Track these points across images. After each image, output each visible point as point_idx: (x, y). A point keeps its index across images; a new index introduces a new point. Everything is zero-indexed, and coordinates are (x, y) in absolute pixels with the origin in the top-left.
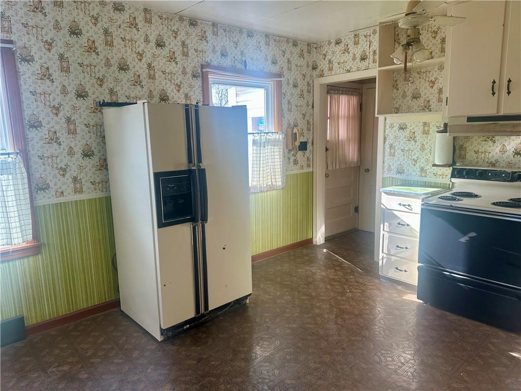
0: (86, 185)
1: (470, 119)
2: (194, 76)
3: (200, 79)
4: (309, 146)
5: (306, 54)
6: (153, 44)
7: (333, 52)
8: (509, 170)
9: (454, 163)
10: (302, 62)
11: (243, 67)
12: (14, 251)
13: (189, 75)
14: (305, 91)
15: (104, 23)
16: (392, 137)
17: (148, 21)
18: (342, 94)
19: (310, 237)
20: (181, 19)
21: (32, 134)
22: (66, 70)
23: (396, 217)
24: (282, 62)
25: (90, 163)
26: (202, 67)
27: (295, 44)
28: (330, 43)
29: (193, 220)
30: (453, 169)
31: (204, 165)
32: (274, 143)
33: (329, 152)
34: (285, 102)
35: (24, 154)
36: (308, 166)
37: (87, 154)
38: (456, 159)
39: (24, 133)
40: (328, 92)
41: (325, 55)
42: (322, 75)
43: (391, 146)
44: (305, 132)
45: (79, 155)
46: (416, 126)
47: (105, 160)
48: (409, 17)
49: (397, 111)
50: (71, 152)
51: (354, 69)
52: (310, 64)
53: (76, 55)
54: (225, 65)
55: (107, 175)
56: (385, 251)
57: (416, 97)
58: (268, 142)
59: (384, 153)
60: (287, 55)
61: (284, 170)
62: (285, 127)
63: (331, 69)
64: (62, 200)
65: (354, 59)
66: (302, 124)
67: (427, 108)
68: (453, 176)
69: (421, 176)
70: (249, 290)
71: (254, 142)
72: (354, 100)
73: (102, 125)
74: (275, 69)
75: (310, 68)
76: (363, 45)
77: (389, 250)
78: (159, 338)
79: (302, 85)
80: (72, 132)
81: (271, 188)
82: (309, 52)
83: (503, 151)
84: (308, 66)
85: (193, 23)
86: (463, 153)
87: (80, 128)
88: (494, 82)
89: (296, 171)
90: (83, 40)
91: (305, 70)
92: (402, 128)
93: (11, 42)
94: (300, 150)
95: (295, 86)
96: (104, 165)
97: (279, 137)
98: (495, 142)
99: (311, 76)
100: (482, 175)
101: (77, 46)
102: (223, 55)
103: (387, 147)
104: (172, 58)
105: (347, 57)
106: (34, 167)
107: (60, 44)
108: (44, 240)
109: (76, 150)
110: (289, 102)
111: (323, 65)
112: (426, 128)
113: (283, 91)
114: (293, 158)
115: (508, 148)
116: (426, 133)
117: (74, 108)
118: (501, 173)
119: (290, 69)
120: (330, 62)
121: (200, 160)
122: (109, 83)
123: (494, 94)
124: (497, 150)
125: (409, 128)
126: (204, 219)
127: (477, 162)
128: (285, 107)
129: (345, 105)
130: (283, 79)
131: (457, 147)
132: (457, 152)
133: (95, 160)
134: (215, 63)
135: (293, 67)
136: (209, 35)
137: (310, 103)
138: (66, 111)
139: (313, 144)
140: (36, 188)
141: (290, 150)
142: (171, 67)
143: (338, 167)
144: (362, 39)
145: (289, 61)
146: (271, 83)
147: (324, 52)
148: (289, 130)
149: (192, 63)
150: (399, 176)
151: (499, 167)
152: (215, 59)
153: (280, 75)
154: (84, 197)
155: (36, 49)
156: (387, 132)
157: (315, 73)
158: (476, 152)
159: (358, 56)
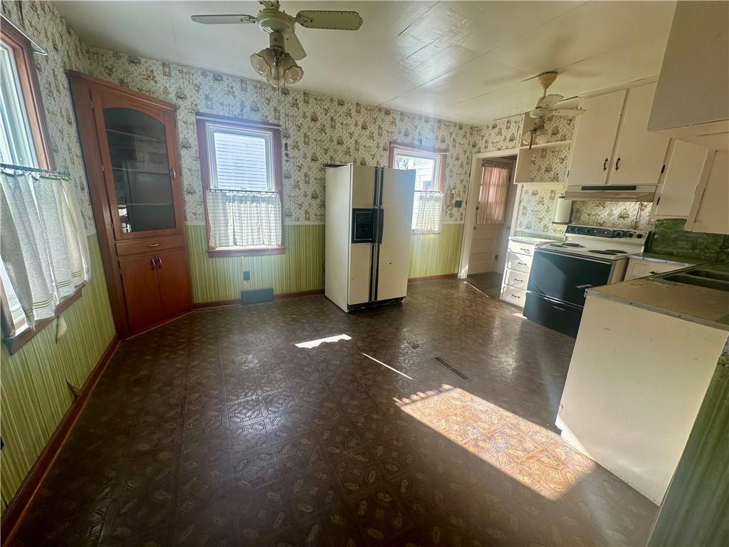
0: (312, 216)
1: (584, 188)
2: (384, 149)
3: (388, 152)
4: (463, 204)
5: (468, 135)
6: (360, 127)
7: (490, 135)
8: (612, 229)
9: (570, 222)
10: (464, 141)
11: (419, 144)
12: (272, 250)
13: (381, 149)
14: (465, 163)
15: (331, 113)
16: (526, 201)
17: (358, 112)
18: (495, 167)
19: (456, 272)
20: (380, 110)
21: (285, 182)
22: (307, 143)
23: (517, 258)
24: (449, 141)
25: (315, 202)
26: (391, 143)
27: (460, 128)
28: (488, 127)
29: (373, 242)
30: (568, 227)
31: (383, 206)
32: (437, 199)
33: (479, 210)
34: (448, 170)
35: (281, 193)
36: (461, 219)
37: (314, 197)
38: (573, 218)
39: (281, 180)
40: (483, 165)
41: (483, 137)
42: (479, 152)
43: (524, 207)
44: (462, 193)
45: (309, 197)
46: (546, 193)
47: (324, 202)
48: (538, 110)
49: (532, 180)
50: (305, 195)
51: (504, 148)
52: (471, 143)
53: (313, 135)
54: (406, 142)
55: (324, 211)
56: (506, 283)
57: (548, 170)
58: (431, 198)
59: (518, 212)
60: (454, 136)
61: (442, 220)
62: (446, 188)
63: (486, 147)
64: (298, 223)
65: (505, 140)
66: (459, 187)
67: (555, 179)
68: (567, 231)
69: (544, 231)
70: (404, 294)
71: (421, 198)
72: (505, 172)
73: (324, 179)
74: (443, 146)
75: (471, 146)
76: (513, 129)
77: (509, 282)
78: (346, 310)
79: (463, 158)
80: (307, 182)
81: (430, 232)
82: (471, 134)
83: (610, 215)
84: (469, 144)
85: (387, 112)
86: (578, 215)
87: (312, 180)
88: (607, 160)
89: (451, 222)
90: (318, 125)
91: (466, 147)
92: (534, 194)
93: (278, 125)
94: (455, 206)
95: (457, 159)
96: (323, 205)
97: (441, 195)
98: (605, 207)
99: (471, 152)
100: (590, 232)
101: (314, 128)
102: (406, 135)
103: (521, 208)
104: (371, 137)
105: (499, 138)
106: (285, 201)
107: (305, 126)
108: (287, 246)
109: (308, 193)
110: (451, 171)
111: (481, 144)
112: (553, 195)
113: (448, 162)
114: (449, 212)
115: (614, 212)
116: (552, 198)
117: (309, 167)
118: (605, 230)
119: (454, 146)
120: (486, 142)
121: (381, 204)
122: (331, 153)
123: (605, 169)
124: (606, 214)
125: (540, 195)
126: (380, 242)
127: (589, 222)
128: (447, 174)
129: (496, 175)
130: (448, 153)
131: (575, 210)
132: (574, 214)
133: (319, 200)
134: (400, 141)
135: (457, 144)
136: (398, 122)
137: (468, 172)
138: (305, 169)
139: (466, 203)
140: (285, 214)
141: (448, 206)
142: (371, 143)
143: (484, 223)
144: (513, 124)
145: (454, 140)
146: (438, 157)
147: (483, 134)
148: (449, 192)
149: (384, 141)
150: (527, 231)
151: (605, 226)
152: (401, 138)
153: (446, 150)
154: (310, 223)
155: (292, 131)
156: (523, 196)
157: (474, 150)
158: (589, 215)
159: (508, 138)
